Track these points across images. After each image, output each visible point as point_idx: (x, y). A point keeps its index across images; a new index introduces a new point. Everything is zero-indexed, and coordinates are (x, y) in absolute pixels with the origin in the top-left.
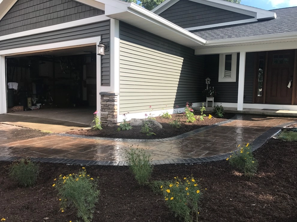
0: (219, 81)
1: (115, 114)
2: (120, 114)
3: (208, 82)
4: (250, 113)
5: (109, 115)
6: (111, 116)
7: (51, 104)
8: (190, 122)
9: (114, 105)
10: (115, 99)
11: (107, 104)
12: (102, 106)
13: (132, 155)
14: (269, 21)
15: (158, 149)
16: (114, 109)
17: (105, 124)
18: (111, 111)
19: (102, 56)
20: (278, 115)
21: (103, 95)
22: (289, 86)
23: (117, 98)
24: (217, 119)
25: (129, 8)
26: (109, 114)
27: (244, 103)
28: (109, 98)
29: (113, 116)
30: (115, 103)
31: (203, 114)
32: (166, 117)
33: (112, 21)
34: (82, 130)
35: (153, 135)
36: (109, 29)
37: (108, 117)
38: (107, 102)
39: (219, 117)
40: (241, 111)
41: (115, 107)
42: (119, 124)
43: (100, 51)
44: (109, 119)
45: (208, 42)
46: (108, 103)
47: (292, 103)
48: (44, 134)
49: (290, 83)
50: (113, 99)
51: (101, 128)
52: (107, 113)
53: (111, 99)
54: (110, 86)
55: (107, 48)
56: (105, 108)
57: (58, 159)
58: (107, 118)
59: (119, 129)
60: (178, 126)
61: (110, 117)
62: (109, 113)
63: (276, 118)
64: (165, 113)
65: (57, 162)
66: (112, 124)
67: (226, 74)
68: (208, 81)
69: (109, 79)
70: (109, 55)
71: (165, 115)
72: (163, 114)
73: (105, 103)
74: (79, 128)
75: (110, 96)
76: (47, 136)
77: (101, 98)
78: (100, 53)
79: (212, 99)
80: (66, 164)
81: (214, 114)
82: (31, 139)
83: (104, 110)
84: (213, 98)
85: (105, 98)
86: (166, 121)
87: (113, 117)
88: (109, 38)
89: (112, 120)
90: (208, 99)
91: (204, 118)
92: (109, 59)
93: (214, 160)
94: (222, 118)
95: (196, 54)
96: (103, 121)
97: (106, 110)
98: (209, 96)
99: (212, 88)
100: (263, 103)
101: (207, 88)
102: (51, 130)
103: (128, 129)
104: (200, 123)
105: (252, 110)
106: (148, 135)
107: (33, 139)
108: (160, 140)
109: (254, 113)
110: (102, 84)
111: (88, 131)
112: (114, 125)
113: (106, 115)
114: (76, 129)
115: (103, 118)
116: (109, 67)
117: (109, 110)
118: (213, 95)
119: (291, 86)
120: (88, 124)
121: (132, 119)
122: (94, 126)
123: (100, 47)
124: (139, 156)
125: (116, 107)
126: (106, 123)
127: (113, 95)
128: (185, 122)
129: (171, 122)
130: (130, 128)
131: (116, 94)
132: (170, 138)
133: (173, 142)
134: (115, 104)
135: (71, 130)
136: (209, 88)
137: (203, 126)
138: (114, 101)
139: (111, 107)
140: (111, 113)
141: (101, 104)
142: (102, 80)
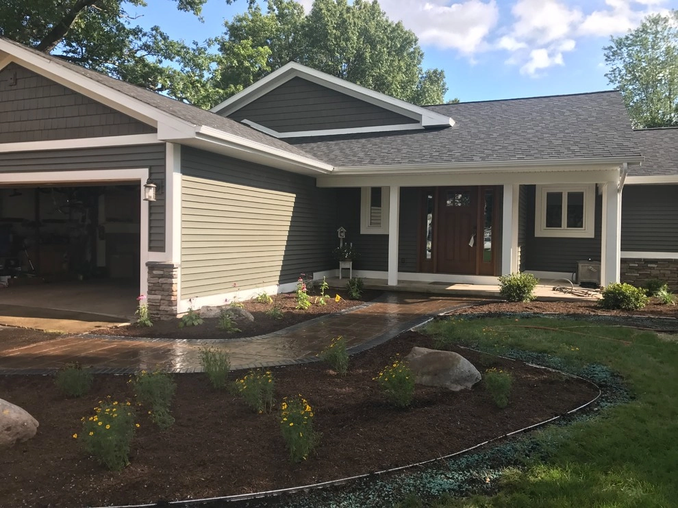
0: (362, 232)
1: (173, 298)
2: (181, 299)
3: (342, 234)
4: (409, 290)
5: (162, 301)
6: (167, 302)
7: (29, 276)
8: (301, 308)
9: (172, 284)
10: (174, 273)
11: (159, 283)
12: (150, 285)
13: (206, 353)
14: (442, 131)
15: (242, 352)
16: (172, 291)
17: (156, 316)
18: (166, 293)
19: (150, 202)
20: (451, 293)
21: (152, 266)
22: (471, 244)
23: (177, 273)
24: (348, 301)
25: (198, 134)
26: (163, 299)
27: (399, 271)
28: (163, 272)
29: (169, 303)
30: (174, 281)
31: (324, 295)
32: (263, 301)
33: (169, 147)
34: (116, 327)
35: (238, 332)
36: (164, 159)
37: (161, 304)
38: (159, 278)
39: (353, 299)
40: (393, 287)
42: (179, 316)
43: (149, 194)
44: (162, 308)
45: (337, 169)
46: (161, 280)
47: (477, 272)
48: (53, 336)
49: (472, 238)
50: (171, 273)
51: (149, 323)
52: (159, 297)
53: (166, 273)
54: (164, 251)
55: (161, 189)
56: (155, 288)
57: (99, 370)
58: (160, 306)
59: (181, 324)
60: (280, 316)
61: (165, 304)
62: (164, 297)
63: (444, 298)
64: (261, 295)
65: (99, 372)
66: (168, 316)
67: (372, 221)
68: (342, 232)
69: (163, 241)
70: (164, 200)
71: (261, 297)
72: (258, 296)
73: (155, 280)
74: (111, 325)
75: (165, 270)
76: (59, 339)
77: (148, 273)
78: (147, 197)
79: (349, 265)
80: (113, 374)
81: (346, 294)
82: (35, 345)
83: (153, 292)
84: (351, 263)
85: (155, 272)
86: (262, 308)
87: (172, 303)
88: (164, 173)
89: (168, 309)
90: (343, 265)
91: (327, 302)
92: (164, 206)
93: (313, 361)
94: (357, 300)
95: (319, 185)
96: (151, 312)
97: (157, 292)
98: (344, 260)
99: (349, 245)
101: (341, 245)
102: (60, 328)
103: (196, 323)
104: (316, 311)
105: (414, 285)
106: (229, 332)
107: (38, 344)
108: (248, 339)
109: (415, 290)
110: (151, 249)
111: (127, 329)
112: (171, 318)
113: (157, 301)
114: (106, 326)
115: (152, 306)
116: (164, 220)
117: (162, 292)
118: (351, 258)
119: (475, 244)
120: (122, 317)
121: (203, 307)
122: (139, 321)
123: (147, 189)
124: (214, 355)
125: (174, 288)
126: (157, 314)
127: (171, 267)
128: (294, 308)
129: (269, 309)
130: (201, 322)
131: (175, 266)
132: (264, 336)
133: (266, 341)
135: (98, 329)
136: (344, 244)
137: (320, 315)
138: (171, 277)
139: (166, 287)
140: (167, 298)
141: (148, 283)
142: (150, 241)
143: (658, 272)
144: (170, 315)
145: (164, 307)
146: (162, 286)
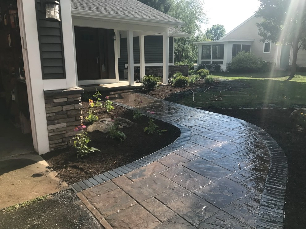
5: (68, 128)
6: (74, 128)
9: (79, 109)
11: (62, 111)
12: (51, 115)
16: (81, 115)
18: (73, 119)
26: (70, 126)
37: (67, 131)
38: (62, 106)
41: (81, 112)
44: (69, 134)
46: (64, 107)
50: (78, 99)
52: (65, 125)
53: (70, 100)
54: (65, 78)
56: (60, 116)
58: (65, 133)
61: (71, 130)
62: (71, 124)
69: (63, 67)
73: (58, 109)
75: (69, 97)
83: (56, 121)
85: (56, 101)
97: (60, 121)
110: (45, 76)
113: (63, 129)
115: (55, 136)
117: (68, 120)
126: (63, 142)
138: (79, 102)
139: (73, 113)
140: (76, 123)
141: (47, 113)
142: (43, 67)
145: (72, 133)
146: (66, 114)
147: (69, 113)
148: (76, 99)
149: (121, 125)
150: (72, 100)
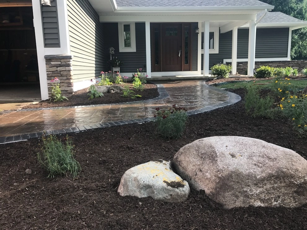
0: (120, 51)
1: (71, 81)
3: (112, 51)
5: (61, 84)
6: (66, 85)
9: (69, 71)
11: (57, 71)
12: (49, 73)
16: (71, 76)
18: (65, 78)
21: (49, 59)
22: (179, 55)
26: (63, 83)
29: (69, 85)
37: (61, 86)
38: (57, 67)
41: (71, 73)
44: (62, 89)
45: (119, 9)
46: (59, 68)
49: (180, 52)
50: (68, 63)
52: (59, 81)
53: (63, 63)
54: (60, 47)
56: (54, 75)
59: (92, 96)
61: (64, 86)
62: (63, 81)
66: (69, 94)
68: (112, 50)
69: (58, 39)
70: (55, 7)
73: (54, 69)
75: (62, 61)
77: (46, 64)
79: (118, 69)
83: (53, 78)
85: (52, 63)
89: (68, 89)
90: (115, 69)
92: (56, 12)
97: (56, 78)
98: (116, 66)
99: (115, 58)
100: (160, 71)
101: (111, 58)
110: (46, 45)
116: (57, 23)
117: (61, 78)
119: (181, 55)
131: (71, 57)
134: (71, 69)
138: (69, 65)
139: (65, 73)
140: (67, 81)
141: (47, 71)
142: (45, 39)
143: (243, 67)
144: (69, 93)
145: (64, 88)
146: (60, 73)
147: (61, 73)
148: (67, 63)
149: (114, 91)
150: (65, 63)
